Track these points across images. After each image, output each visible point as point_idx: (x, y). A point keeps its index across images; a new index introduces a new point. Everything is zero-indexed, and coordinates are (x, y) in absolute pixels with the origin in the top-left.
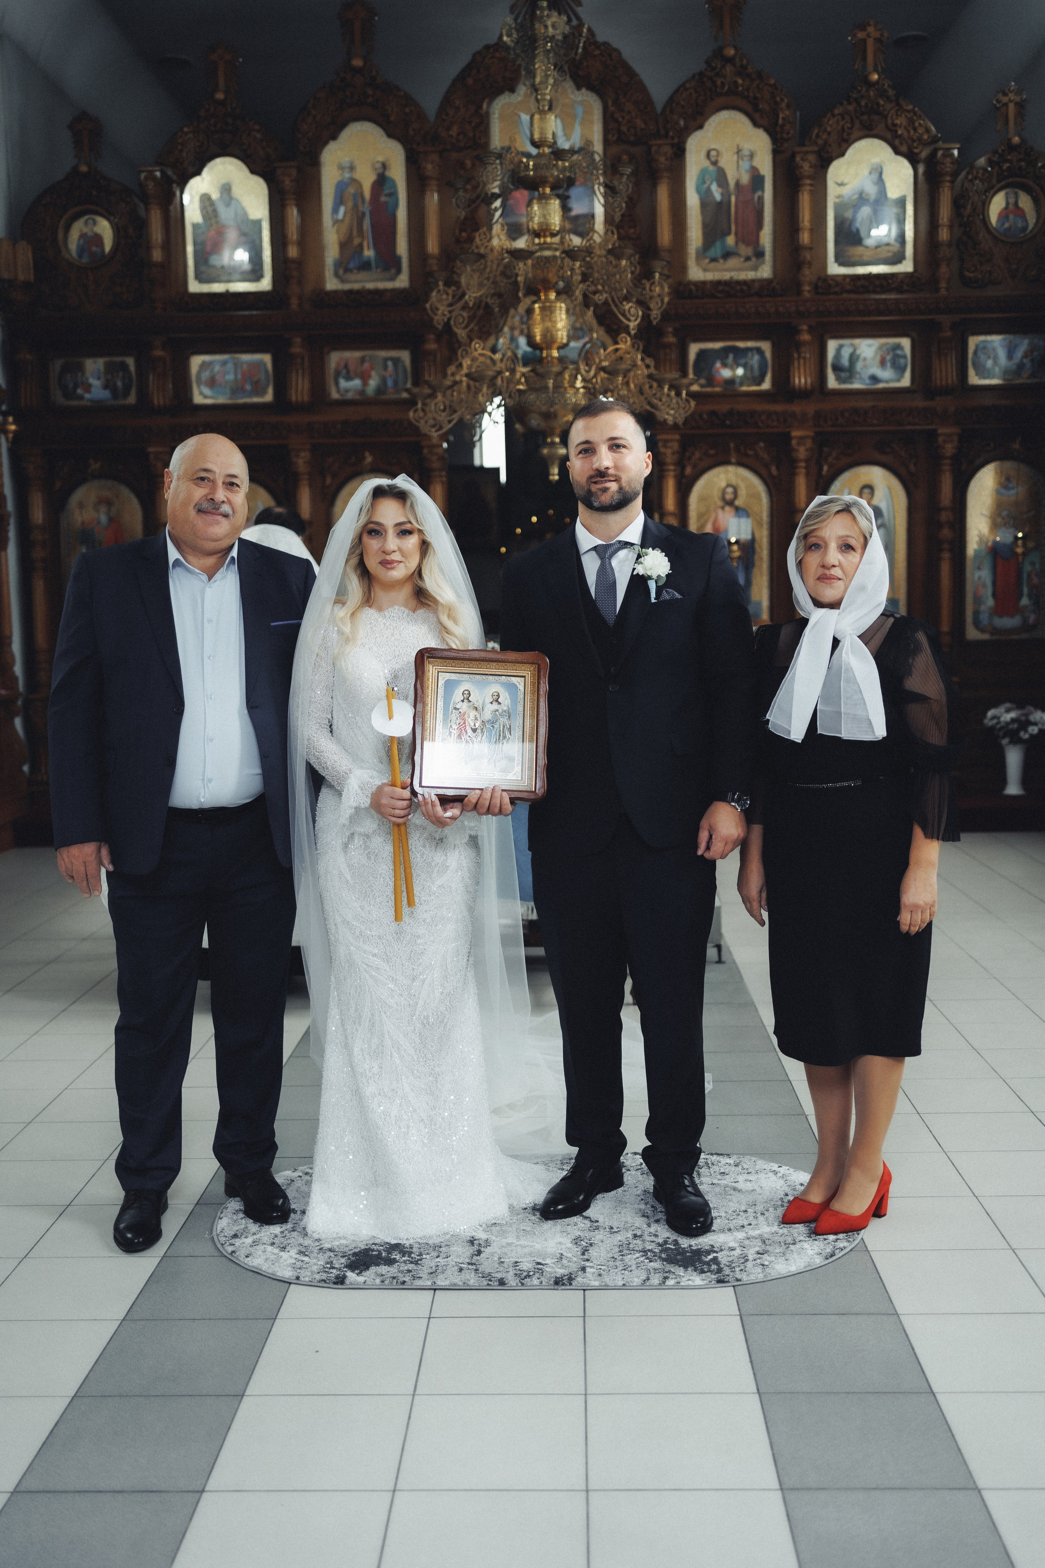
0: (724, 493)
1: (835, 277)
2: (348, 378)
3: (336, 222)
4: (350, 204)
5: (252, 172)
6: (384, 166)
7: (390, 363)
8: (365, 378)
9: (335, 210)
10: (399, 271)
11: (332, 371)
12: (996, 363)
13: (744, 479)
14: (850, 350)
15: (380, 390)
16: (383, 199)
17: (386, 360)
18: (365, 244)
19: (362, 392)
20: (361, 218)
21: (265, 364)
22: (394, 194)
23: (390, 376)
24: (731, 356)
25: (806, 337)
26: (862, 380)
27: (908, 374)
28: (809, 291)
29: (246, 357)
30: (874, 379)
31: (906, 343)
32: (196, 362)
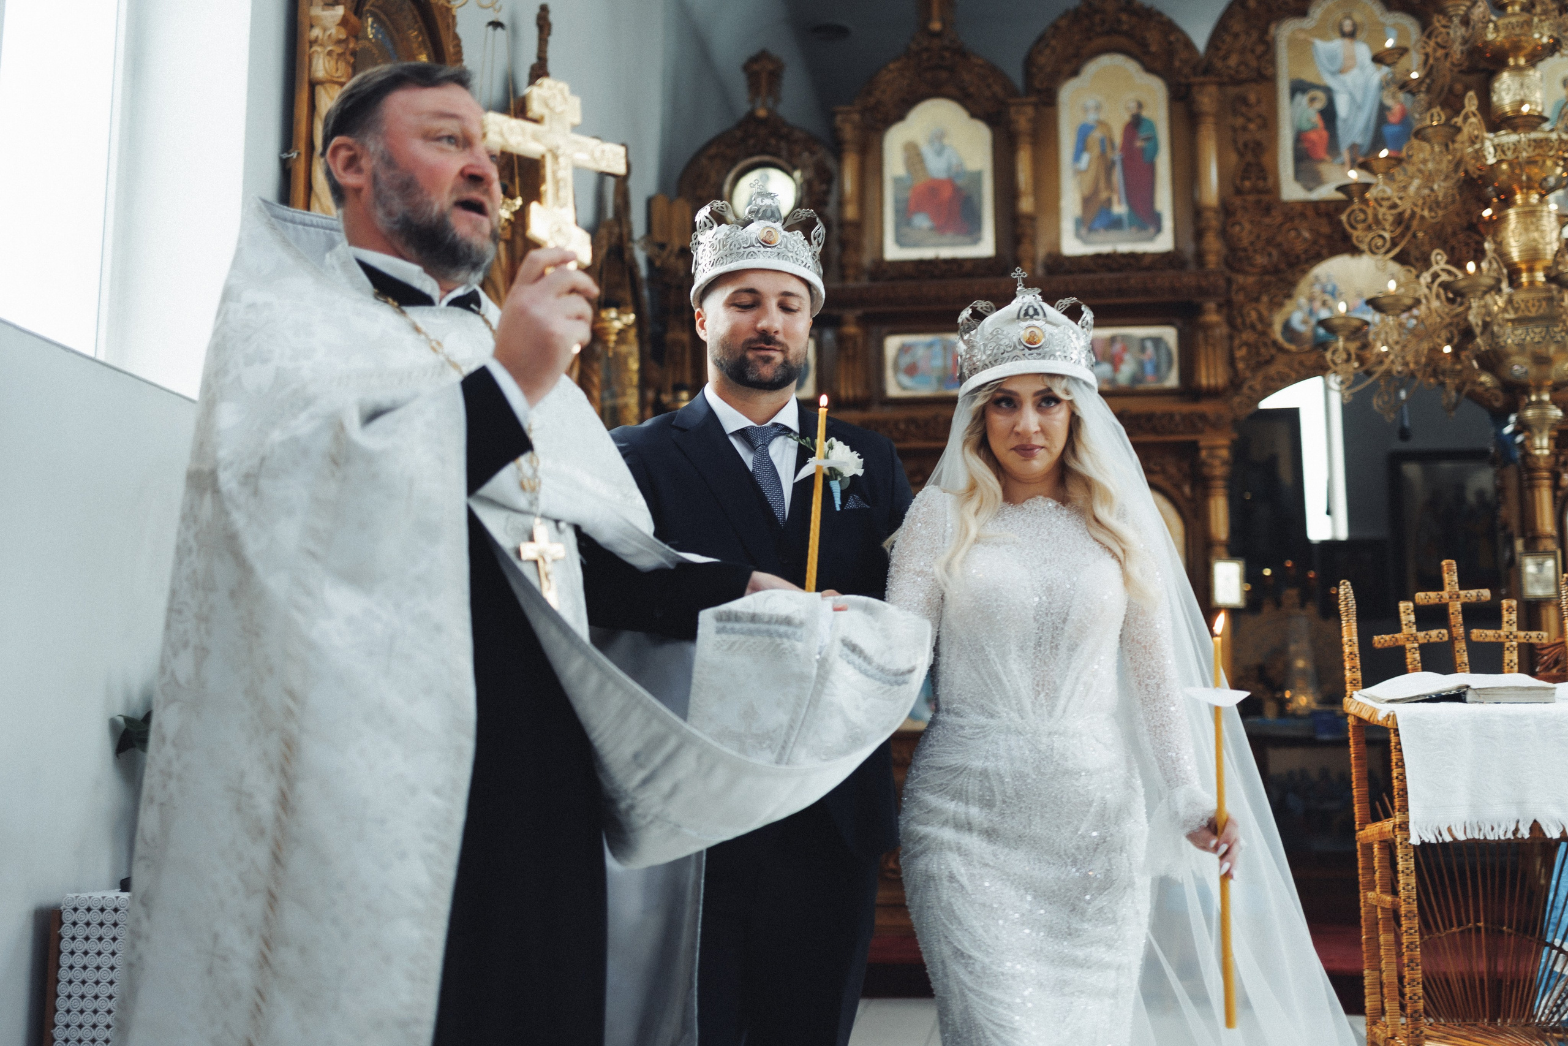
3: (1078, 172)
4: (1096, 150)
5: (974, 115)
6: (1140, 105)
7: (1149, 345)
8: (1116, 362)
9: (1077, 158)
10: (1159, 229)
15: (1136, 379)
16: (1139, 144)
17: (1143, 340)
18: (1115, 198)
19: (1112, 380)
20: (1108, 168)
22: (1153, 139)
23: (1150, 360)
32: (893, 344)
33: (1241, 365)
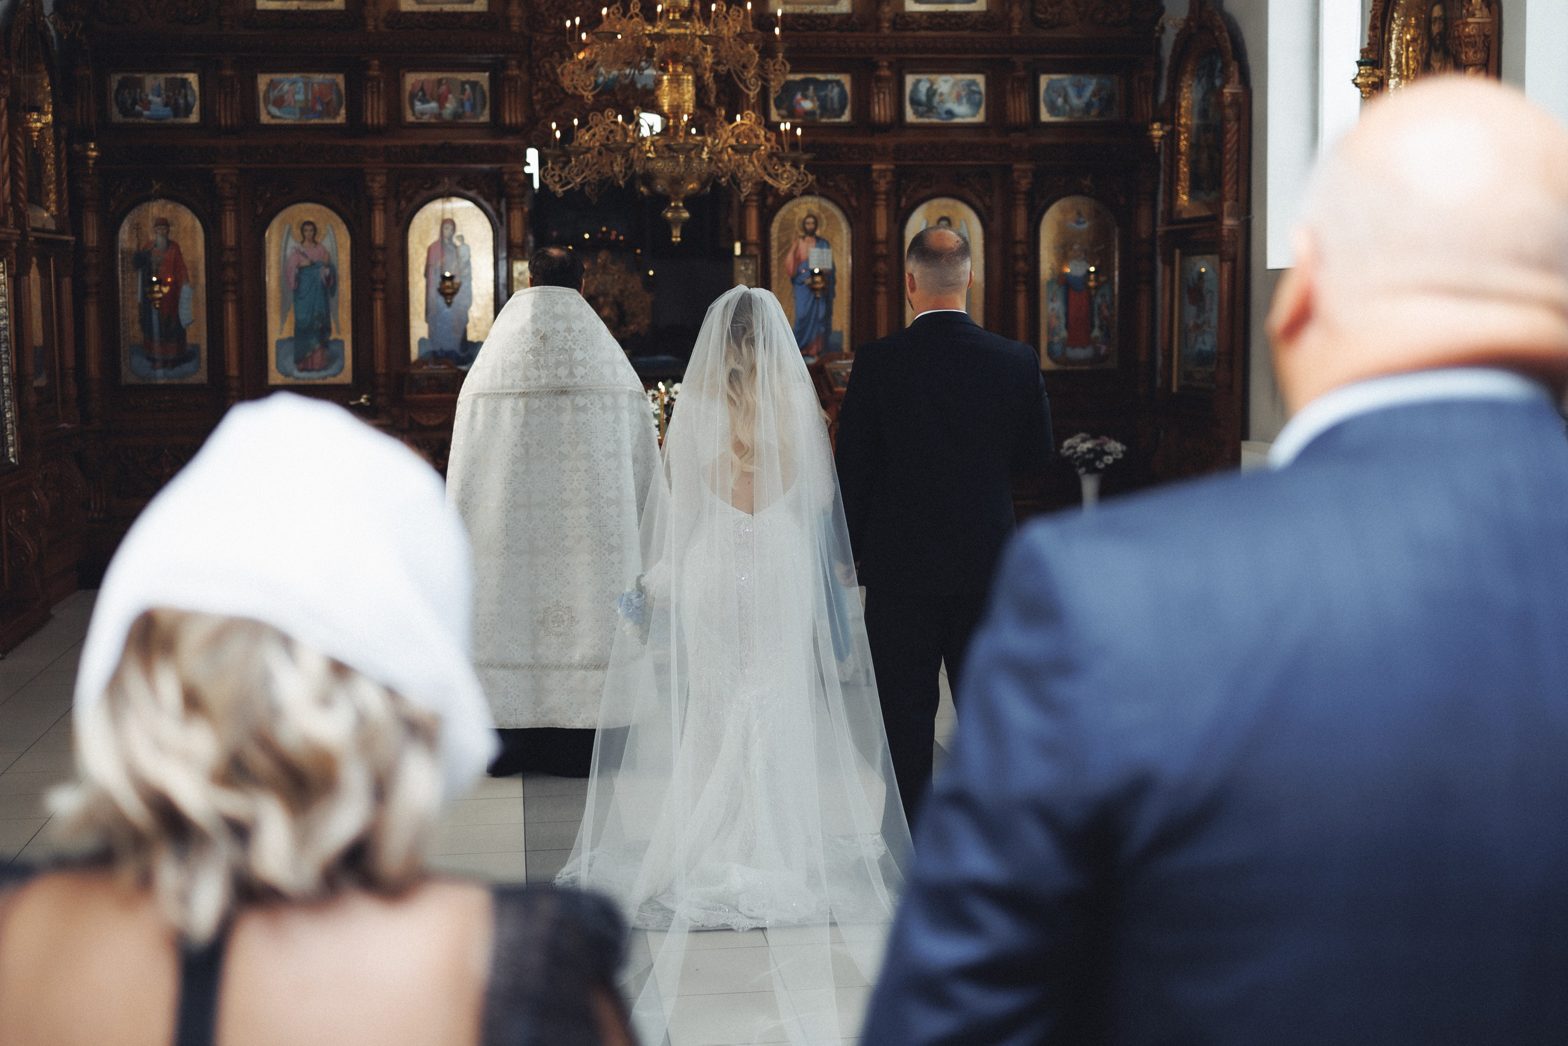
0: (804, 223)
1: (912, 14)
2: (424, 101)
7: (467, 87)
8: (441, 101)
11: (407, 94)
12: (1066, 101)
13: (825, 210)
14: (928, 85)
15: (456, 115)
17: (463, 83)
19: (439, 116)
21: (337, 85)
23: (469, 99)
24: (811, 88)
25: (885, 73)
26: (939, 115)
27: (982, 111)
28: (889, 28)
29: (318, 78)
30: (950, 113)
31: (980, 79)
32: (263, 81)
33: (538, 107)
